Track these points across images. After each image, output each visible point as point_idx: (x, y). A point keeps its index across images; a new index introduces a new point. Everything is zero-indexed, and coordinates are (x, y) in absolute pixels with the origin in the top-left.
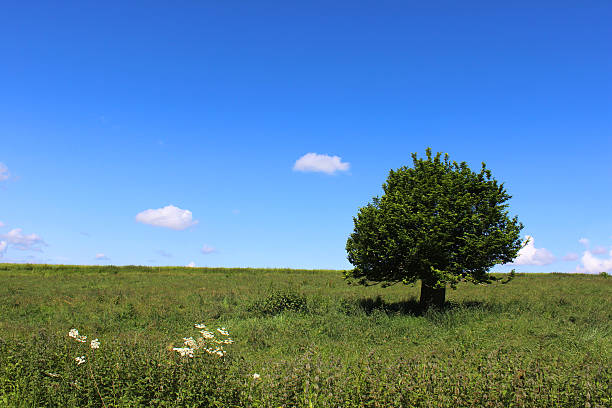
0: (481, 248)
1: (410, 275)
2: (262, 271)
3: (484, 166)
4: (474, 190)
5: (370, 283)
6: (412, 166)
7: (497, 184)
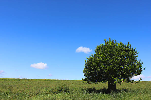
0: (129, 70)
1: (104, 80)
2: (61, 80)
3: (129, 43)
5: (90, 83)
6: (104, 44)
7: (133, 49)
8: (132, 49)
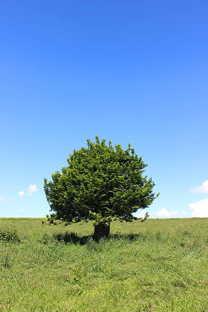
0: (123, 198)
3: (129, 146)
4: (122, 161)
6: (87, 147)
7: (138, 157)
8: (136, 157)
